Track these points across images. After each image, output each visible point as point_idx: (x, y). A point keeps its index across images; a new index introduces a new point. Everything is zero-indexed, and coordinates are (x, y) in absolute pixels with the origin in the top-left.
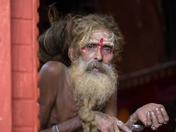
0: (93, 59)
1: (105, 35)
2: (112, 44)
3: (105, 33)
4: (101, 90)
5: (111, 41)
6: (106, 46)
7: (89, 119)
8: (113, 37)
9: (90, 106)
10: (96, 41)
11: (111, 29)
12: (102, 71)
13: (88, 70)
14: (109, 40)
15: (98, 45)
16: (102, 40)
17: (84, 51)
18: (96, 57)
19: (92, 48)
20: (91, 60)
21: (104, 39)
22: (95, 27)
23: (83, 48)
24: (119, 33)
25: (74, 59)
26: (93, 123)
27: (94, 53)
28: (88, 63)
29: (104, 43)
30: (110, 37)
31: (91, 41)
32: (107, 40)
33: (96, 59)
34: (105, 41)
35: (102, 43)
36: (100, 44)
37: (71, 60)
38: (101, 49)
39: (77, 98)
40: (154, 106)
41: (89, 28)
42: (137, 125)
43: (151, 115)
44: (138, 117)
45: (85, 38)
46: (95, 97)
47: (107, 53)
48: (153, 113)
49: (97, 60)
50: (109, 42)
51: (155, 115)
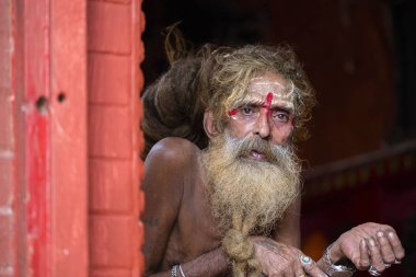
0: (251, 134)
1: (276, 88)
2: (290, 105)
5: (289, 99)
6: (277, 109)
7: (243, 255)
9: (246, 229)
10: (257, 99)
11: (289, 75)
12: (270, 158)
13: (242, 156)
16: (270, 97)
18: (257, 130)
20: (248, 137)
21: (274, 95)
22: (256, 71)
23: (233, 112)
24: (305, 83)
26: (252, 263)
28: (241, 142)
29: (274, 102)
30: (287, 91)
31: (248, 99)
33: (257, 133)
34: (277, 98)
38: (267, 115)
39: (220, 211)
43: (368, 247)
44: (342, 251)
46: (255, 210)
48: (372, 243)
51: (376, 245)
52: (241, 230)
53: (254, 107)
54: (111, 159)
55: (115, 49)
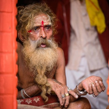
1: (44, 19)
2: (50, 24)
3: (44, 17)
4: (49, 60)
8: (49, 18)
14: (48, 21)
15: (41, 26)
16: (43, 22)
17: (31, 33)
19: (37, 30)
21: (44, 21)
25: (24, 40)
27: (39, 33)
28: (37, 42)
29: (45, 24)
30: (48, 19)
31: (35, 25)
32: (46, 21)
33: (41, 37)
34: (45, 22)
35: (43, 24)
36: (42, 25)
37: (22, 41)
38: (43, 29)
40: (94, 78)
41: (32, 15)
42: (82, 92)
45: (30, 24)
47: (48, 31)
49: (43, 38)
50: (48, 23)
52: (41, 74)
53: (38, 28)
54: (5, 53)
55: (6, 11)
